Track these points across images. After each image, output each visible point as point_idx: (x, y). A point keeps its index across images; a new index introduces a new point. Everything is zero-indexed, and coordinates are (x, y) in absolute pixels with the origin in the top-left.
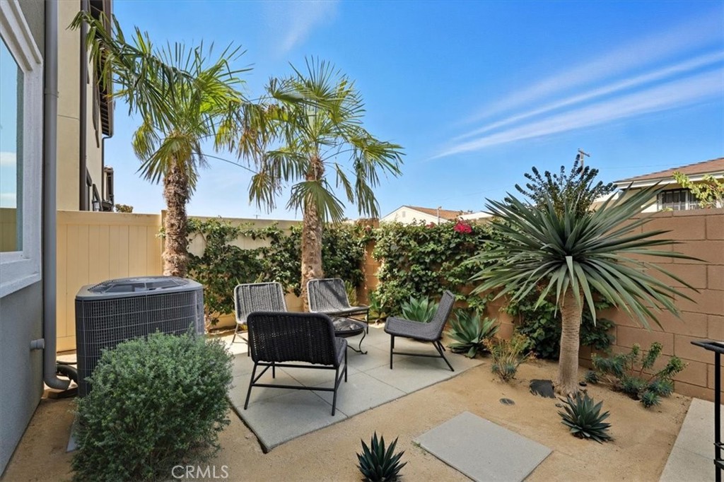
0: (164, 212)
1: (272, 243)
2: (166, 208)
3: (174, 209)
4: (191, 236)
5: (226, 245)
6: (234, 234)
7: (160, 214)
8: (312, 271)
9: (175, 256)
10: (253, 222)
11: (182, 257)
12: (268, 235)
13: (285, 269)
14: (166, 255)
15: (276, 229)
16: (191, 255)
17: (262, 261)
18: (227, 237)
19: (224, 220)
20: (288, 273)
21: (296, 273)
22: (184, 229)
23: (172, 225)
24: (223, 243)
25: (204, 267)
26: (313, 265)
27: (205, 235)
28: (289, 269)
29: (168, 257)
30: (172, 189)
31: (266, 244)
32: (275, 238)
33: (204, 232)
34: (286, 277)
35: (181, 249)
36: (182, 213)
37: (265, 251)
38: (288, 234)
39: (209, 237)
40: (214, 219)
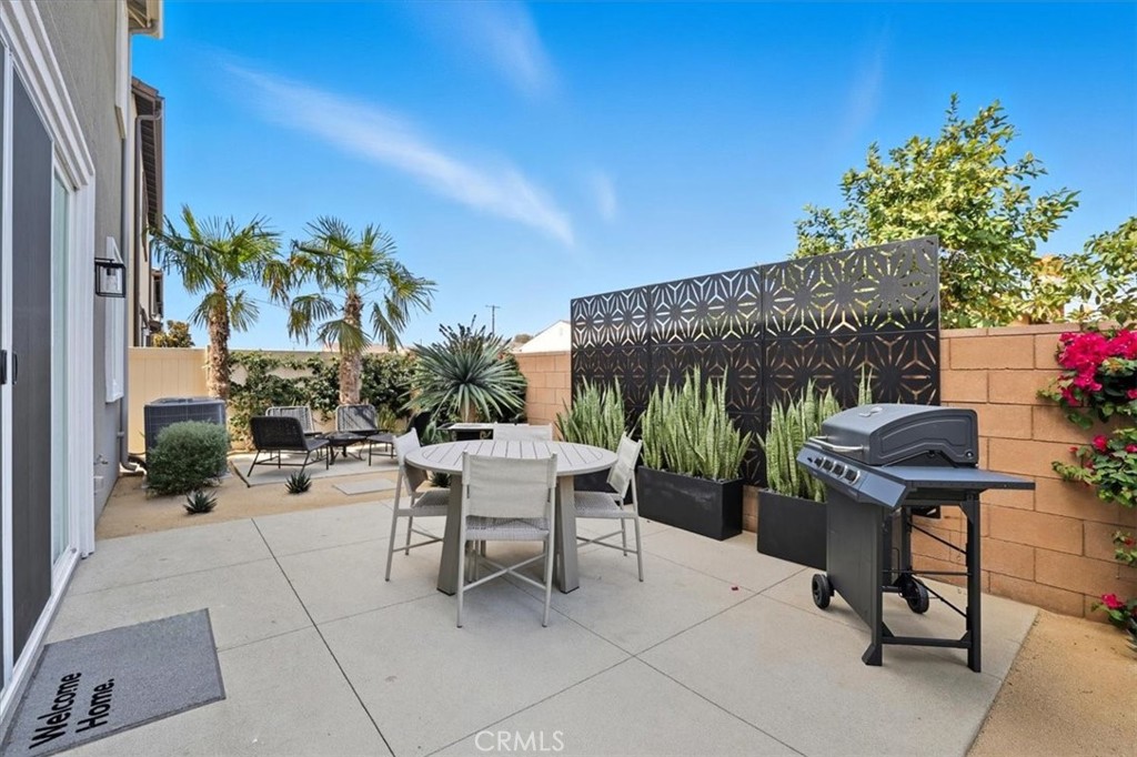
0: (209, 347)
1: (314, 373)
2: (210, 344)
3: (216, 345)
4: (234, 367)
5: (267, 375)
6: (275, 365)
7: (206, 348)
8: (348, 399)
9: (218, 384)
10: (293, 354)
11: (224, 385)
12: (309, 366)
13: (324, 397)
14: (210, 383)
15: (317, 360)
16: (233, 384)
17: (301, 390)
18: (269, 368)
19: (266, 353)
20: (327, 401)
21: (335, 400)
22: (226, 362)
23: (215, 359)
24: (264, 373)
25: (245, 394)
26: (350, 394)
27: (247, 367)
28: (330, 397)
29: (212, 385)
30: (215, 328)
31: (308, 373)
32: (317, 369)
33: (246, 363)
34: (325, 405)
35: (223, 378)
36: (224, 349)
37: (306, 380)
38: (331, 365)
39: (251, 368)
40: (256, 352)
